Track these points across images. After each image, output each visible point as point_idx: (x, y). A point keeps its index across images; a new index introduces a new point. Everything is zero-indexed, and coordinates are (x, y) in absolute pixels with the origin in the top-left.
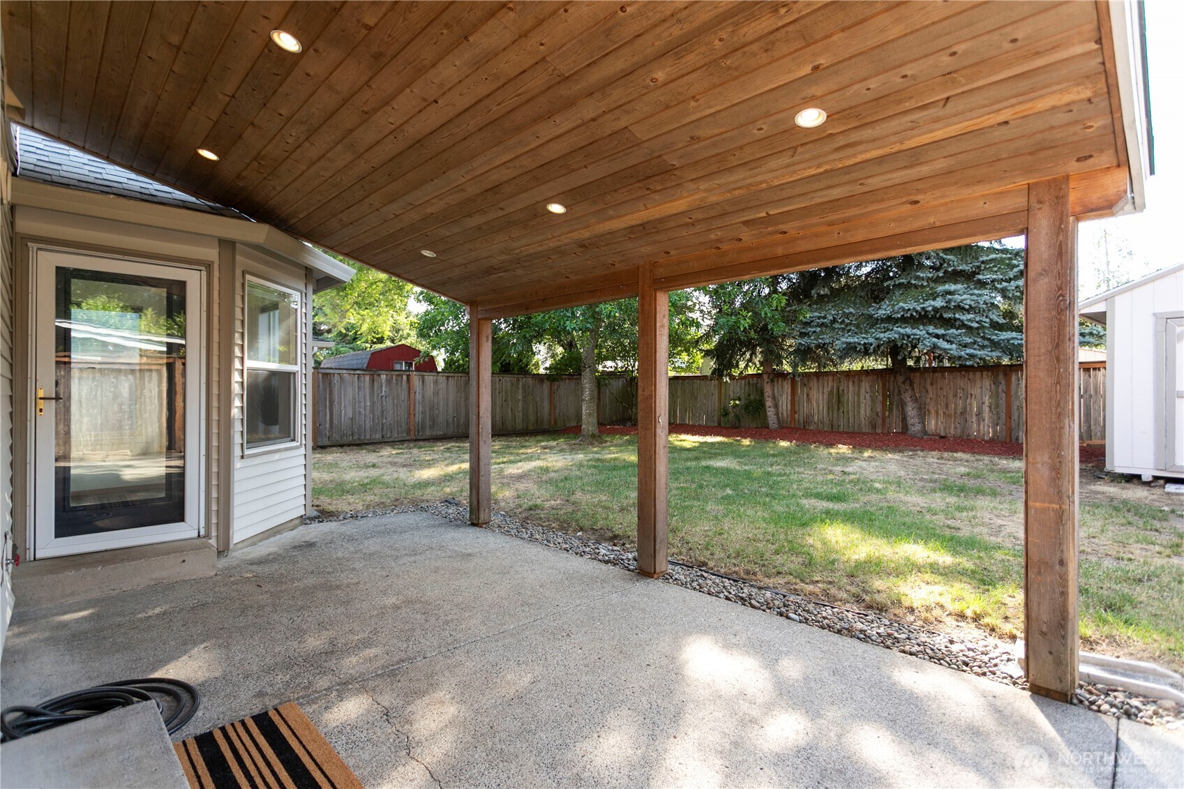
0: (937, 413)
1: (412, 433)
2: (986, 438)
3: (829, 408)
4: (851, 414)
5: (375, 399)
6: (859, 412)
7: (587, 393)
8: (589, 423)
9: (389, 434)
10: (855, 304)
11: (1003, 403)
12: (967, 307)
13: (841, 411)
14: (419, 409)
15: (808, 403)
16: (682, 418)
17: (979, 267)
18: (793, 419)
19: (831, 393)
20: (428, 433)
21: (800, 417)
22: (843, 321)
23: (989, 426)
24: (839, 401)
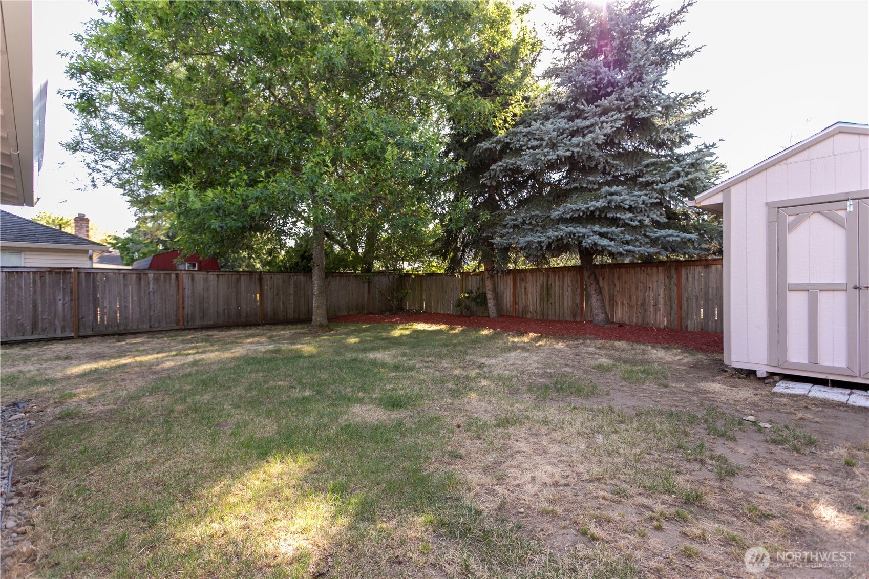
0: (623, 304)
1: (181, 323)
2: (662, 326)
3: (541, 300)
4: (557, 304)
5: (142, 294)
6: (563, 303)
7: (316, 288)
8: (318, 315)
9: (157, 325)
10: (543, 207)
11: (675, 295)
12: (627, 207)
13: (550, 302)
14: (188, 302)
15: (525, 295)
16: (436, 309)
17: (642, 171)
18: (515, 309)
19: (542, 287)
20: (198, 323)
21: (519, 307)
22: (531, 222)
23: (663, 315)
24: (548, 294)
